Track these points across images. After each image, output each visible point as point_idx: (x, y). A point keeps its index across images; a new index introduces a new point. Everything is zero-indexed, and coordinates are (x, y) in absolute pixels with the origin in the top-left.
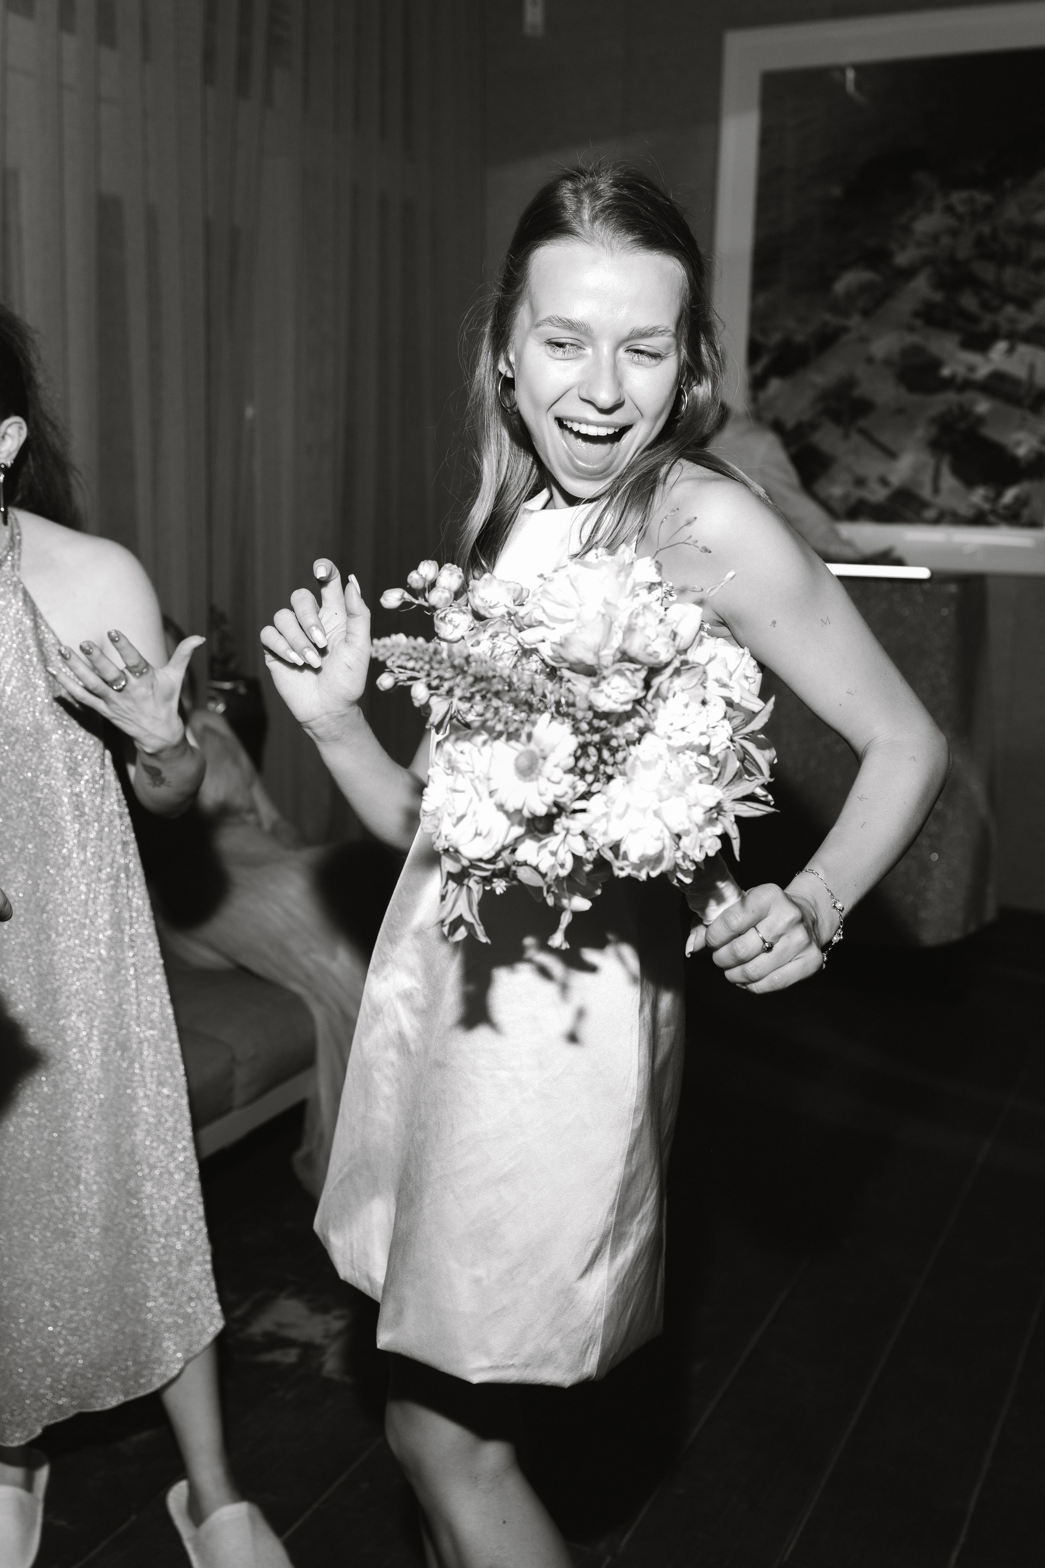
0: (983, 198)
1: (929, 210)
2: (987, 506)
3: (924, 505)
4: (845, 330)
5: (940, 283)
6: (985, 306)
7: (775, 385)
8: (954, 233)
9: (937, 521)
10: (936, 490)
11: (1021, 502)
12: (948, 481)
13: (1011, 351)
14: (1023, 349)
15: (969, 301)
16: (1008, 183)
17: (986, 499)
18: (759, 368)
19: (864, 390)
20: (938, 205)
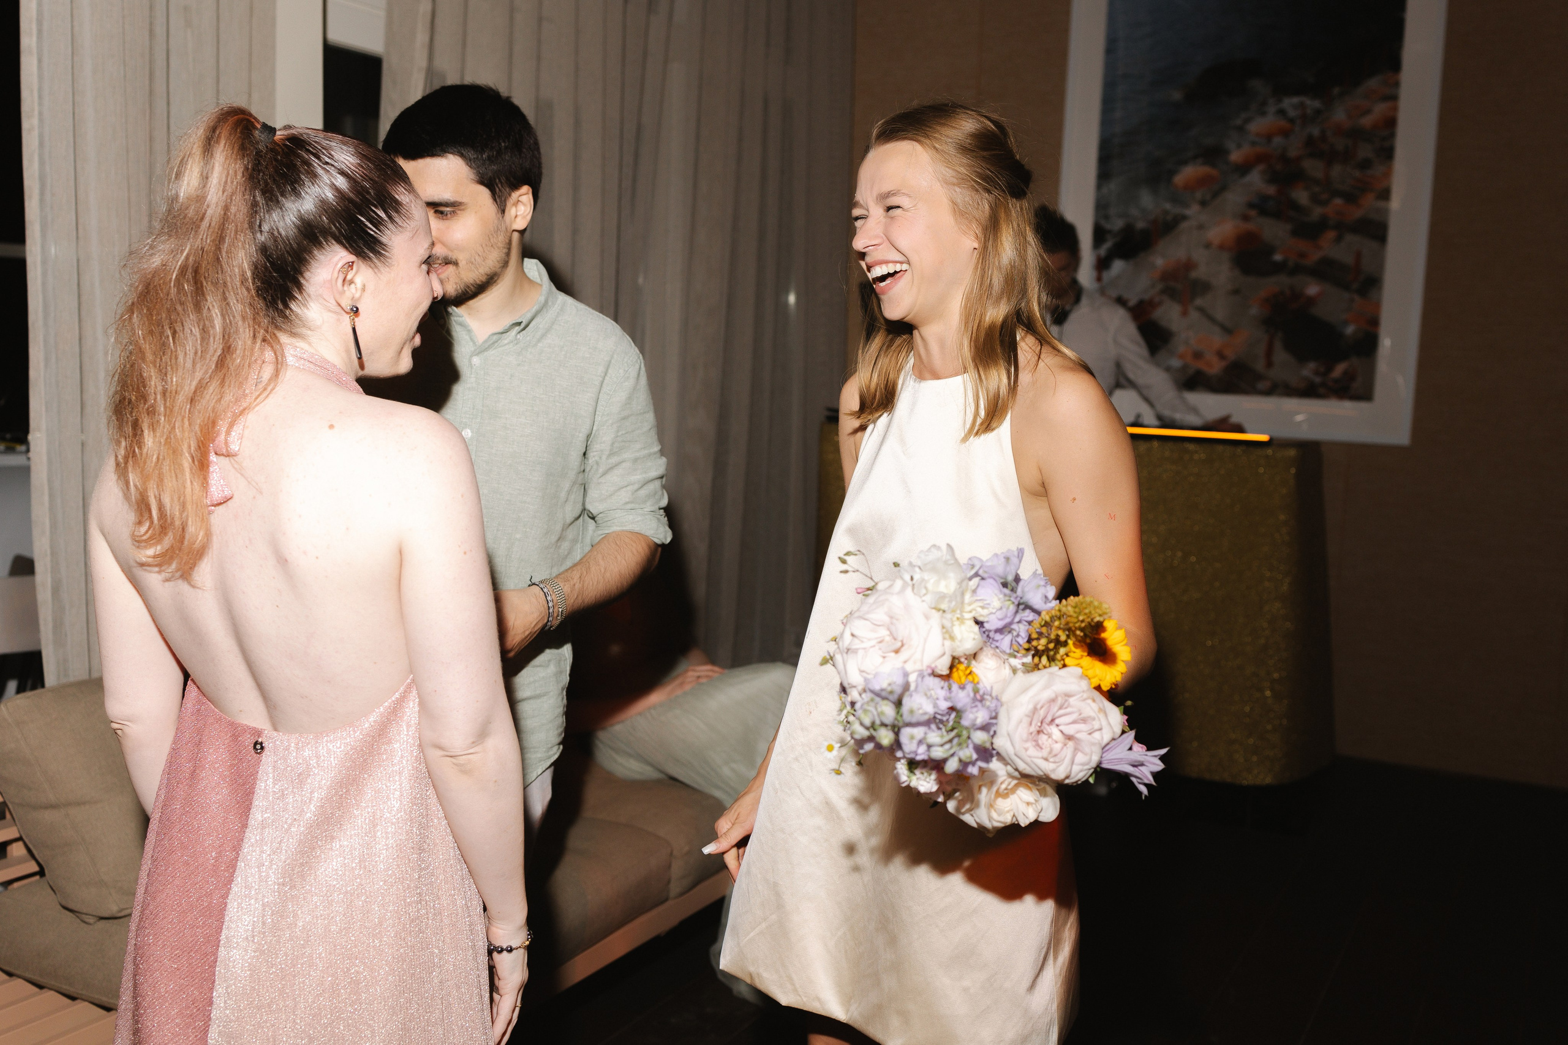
0: (1313, 104)
1: (1263, 114)
2: (1318, 380)
3: (1259, 377)
4: (1184, 218)
5: (1273, 178)
6: (1315, 199)
7: (1118, 266)
8: (1285, 133)
9: (1269, 392)
10: (1269, 364)
11: (1349, 376)
12: (1281, 356)
13: (1339, 239)
14: (1350, 238)
15: (1301, 196)
16: (1336, 90)
17: (1317, 373)
18: (1103, 251)
19: (1201, 272)
20: (1272, 109)
